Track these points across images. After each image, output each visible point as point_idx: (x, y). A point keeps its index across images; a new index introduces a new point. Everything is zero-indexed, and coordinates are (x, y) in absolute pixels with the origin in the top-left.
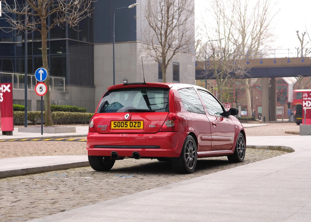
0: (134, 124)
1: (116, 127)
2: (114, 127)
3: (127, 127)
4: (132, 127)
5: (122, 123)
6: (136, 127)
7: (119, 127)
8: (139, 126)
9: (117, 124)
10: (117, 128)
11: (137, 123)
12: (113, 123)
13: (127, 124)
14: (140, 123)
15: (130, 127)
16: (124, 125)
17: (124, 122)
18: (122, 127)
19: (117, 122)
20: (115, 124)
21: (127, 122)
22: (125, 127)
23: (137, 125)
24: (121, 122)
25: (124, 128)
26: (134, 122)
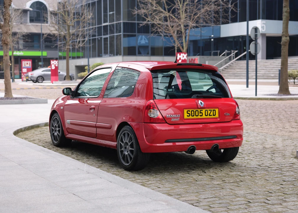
0: (209, 112)
1: (189, 116)
2: (187, 116)
3: (202, 115)
4: (207, 115)
5: (197, 112)
6: (211, 115)
7: (194, 116)
8: (214, 114)
9: (190, 113)
10: (191, 117)
11: (212, 111)
12: (185, 111)
13: (202, 113)
14: (215, 110)
15: (206, 115)
16: (199, 114)
17: (199, 110)
18: (196, 116)
19: (191, 110)
20: (188, 112)
21: (202, 111)
22: (200, 115)
23: (212, 114)
24: (195, 110)
25: (199, 117)
26: (209, 110)
